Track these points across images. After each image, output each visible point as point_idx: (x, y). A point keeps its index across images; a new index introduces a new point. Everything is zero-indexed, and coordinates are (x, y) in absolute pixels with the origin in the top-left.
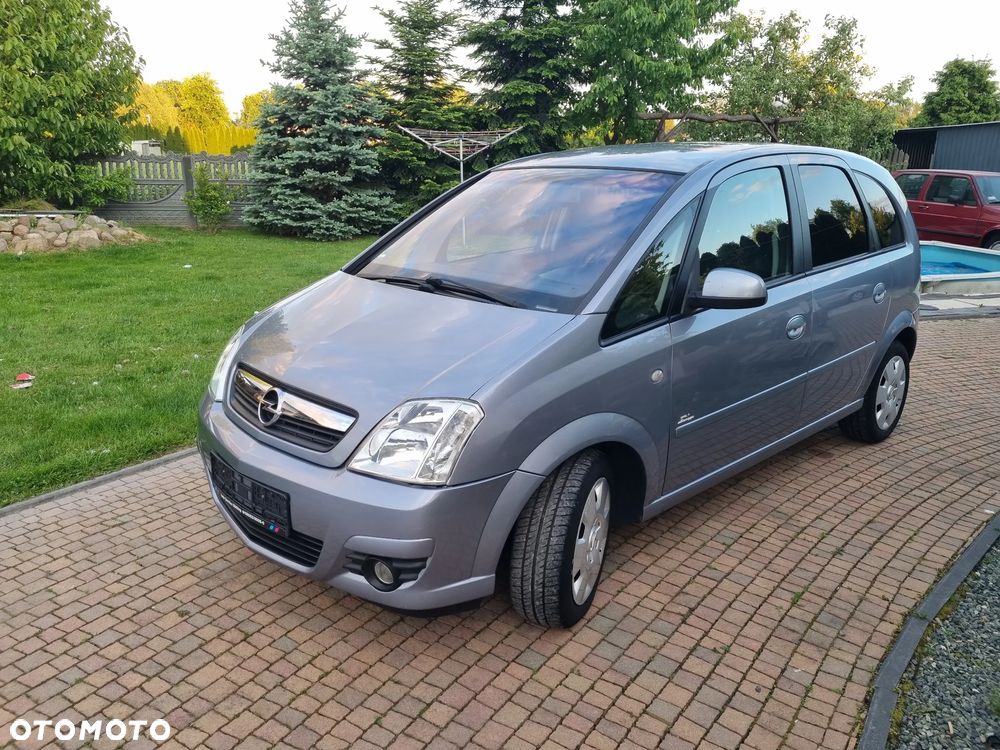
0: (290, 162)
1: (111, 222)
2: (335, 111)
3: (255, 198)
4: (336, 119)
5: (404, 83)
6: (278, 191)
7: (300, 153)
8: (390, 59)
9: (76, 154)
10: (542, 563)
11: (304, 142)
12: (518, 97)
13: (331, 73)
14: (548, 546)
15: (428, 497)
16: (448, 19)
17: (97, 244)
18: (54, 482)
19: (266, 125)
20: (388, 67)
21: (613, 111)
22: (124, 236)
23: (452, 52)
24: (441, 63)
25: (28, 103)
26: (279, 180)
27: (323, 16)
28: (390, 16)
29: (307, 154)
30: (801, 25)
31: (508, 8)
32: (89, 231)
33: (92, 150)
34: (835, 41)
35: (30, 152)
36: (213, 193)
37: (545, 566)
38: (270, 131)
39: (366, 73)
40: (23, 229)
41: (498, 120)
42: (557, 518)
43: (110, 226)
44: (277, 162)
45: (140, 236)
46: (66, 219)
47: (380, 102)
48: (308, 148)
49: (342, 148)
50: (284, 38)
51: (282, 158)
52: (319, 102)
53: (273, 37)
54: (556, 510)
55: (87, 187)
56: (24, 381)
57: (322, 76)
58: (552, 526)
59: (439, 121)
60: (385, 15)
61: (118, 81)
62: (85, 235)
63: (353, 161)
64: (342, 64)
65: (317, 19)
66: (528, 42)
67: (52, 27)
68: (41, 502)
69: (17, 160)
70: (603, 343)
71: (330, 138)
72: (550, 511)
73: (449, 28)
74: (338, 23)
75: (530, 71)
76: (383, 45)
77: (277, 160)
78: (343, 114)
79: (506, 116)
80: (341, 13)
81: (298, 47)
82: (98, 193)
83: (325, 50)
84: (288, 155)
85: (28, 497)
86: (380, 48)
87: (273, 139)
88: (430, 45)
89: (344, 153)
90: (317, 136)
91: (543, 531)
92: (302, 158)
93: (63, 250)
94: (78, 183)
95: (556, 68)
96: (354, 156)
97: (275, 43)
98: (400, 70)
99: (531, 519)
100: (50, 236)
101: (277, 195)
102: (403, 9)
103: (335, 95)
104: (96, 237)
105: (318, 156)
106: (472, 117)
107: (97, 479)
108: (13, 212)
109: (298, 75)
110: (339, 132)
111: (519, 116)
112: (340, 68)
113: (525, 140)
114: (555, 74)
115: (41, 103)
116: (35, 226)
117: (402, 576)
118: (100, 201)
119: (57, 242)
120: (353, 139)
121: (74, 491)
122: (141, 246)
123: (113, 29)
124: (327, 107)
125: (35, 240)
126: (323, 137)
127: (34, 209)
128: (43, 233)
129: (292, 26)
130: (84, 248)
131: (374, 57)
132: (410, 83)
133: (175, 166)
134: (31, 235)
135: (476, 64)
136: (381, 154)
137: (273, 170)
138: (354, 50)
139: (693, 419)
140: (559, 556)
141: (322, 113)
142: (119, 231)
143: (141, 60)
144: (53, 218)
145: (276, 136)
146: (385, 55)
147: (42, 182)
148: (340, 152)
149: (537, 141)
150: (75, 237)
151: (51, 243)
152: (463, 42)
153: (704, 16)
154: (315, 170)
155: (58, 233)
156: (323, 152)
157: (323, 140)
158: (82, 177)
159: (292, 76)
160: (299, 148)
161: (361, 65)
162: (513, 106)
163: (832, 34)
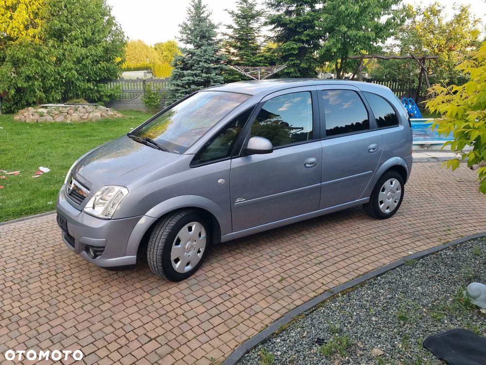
0: (184, 82)
1: (108, 109)
2: (205, 58)
3: (170, 98)
4: (205, 62)
5: (239, 44)
6: (179, 95)
7: (188, 78)
8: (233, 33)
9: (98, 79)
10: (156, 253)
11: (190, 73)
12: (289, 50)
13: (204, 41)
14: (158, 247)
15: (104, 223)
16: (259, 14)
17: (100, 119)
18: (27, 214)
19: (176, 65)
20: (231, 37)
21: (338, 55)
22: (112, 115)
23: (261, 29)
24: (256, 35)
25: (78, 59)
26: (179, 90)
27: (202, 15)
28: (232, 13)
29: (191, 78)
30: (441, 8)
31: (289, 7)
32: (98, 112)
33: (105, 77)
34: (460, 16)
35: (78, 79)
36: (153, 96)
37: (156, 254)
38: (177, 68)
39: (221, 40)
40: (72, 111)
41: (281, 61)
42: (163, 236)
43: (107, 110)
44: (179, 82)
45: (119, 115)
46: (89, 107)
47: (227, 53)
48: (192, 75)
49: (207, 75)
50: (185, 26)
51: (181, 80)
52: (198, 55)
53: (179, 26)
54: (163, 233)
55: (102, 93)
56: (38, 175)
57: (200, 42)
58: (160, 239)
59: (252, 62)
60: (230, 13)
61: (117, 48)
62: (95, 114)
63: (212, 81)
64: (209, 37)
65: (199, 17)
66: (295, 23)
67: (88, 25)
68: (19, 221)
69: (73, 82)
70: (192, 166)
71: (202, 71)
72: (161, 233)
73: (260, 18)
74: (209, 18)
75: (296, 37)
76: (230, 27)
77: (179, 81)
78: (209, 59)
79: (284, 59)
80: (210, 14)
81: (190, 29)
82: (107, 96)
83: (202, 31)
84: (184, 79)
85: (15, 219)
86: (228, 28)
87: (178, 72)
88: (251, 26)
89: (208, 78)
90: (196, 70)
91: (157, 240)
92: (189, 80)
93: (86, 121)
94: (98, 91)
95: (308, 35)
96: (212, 79)
97: (181, 28)
98: (237, 38)
99: (154, 235)
100: (81, 114)
101: (179, 97)
102: (239, 10)
103: (205, 51)
104: (100, 115)
105: (196, 79)
106: (268, 59)
107: (43, 214)
108: (69, 104)
109: (190, 43)
110: (206, 68)
111: (290, 58)
112: (209, 38)
113: (292, 70)
114: (308, 38)
115: (83, 58)
116: (77, 110)
117: (98, 253)
118: (107, 100)
119: (84, 117)
120: (213, 71)
121: (33, 218)
122: (118, 119)
123: (116, 25)
124: (201, 56)
125: (75, 116)
126: (199, 70)
127: (79, 103)
128: (79, 113)
129: (188, 20)
130: (94, 120)
131: (224, 33)
132: (241, 44)
133: (140, 84)
134: (74, 114)
135: (272, 34)
136: (225, 78)
137: (178, 85)
138: (215, 30)
139: (244, 201)
140: (161, 251)
141: (199, 59)
142: (111, 112)
143: (128, 37)
144: (84, 107)
145: (179, 70)
146: (230, 32)
147: (84, 91)
148: (206, 77)
149: (299, 70)
150: (91, 115)
151: (81, 118)
152: (266, 24)
153: (386, 7)
154: (195, 85)
155: (85, 113)
156: (199, 77)
157: (198, 72)
158: (100, 89)
159: (188, 43)
160: (188, 76)
161: (219, 37)
162: (287, 54)
163: (458, 12)
